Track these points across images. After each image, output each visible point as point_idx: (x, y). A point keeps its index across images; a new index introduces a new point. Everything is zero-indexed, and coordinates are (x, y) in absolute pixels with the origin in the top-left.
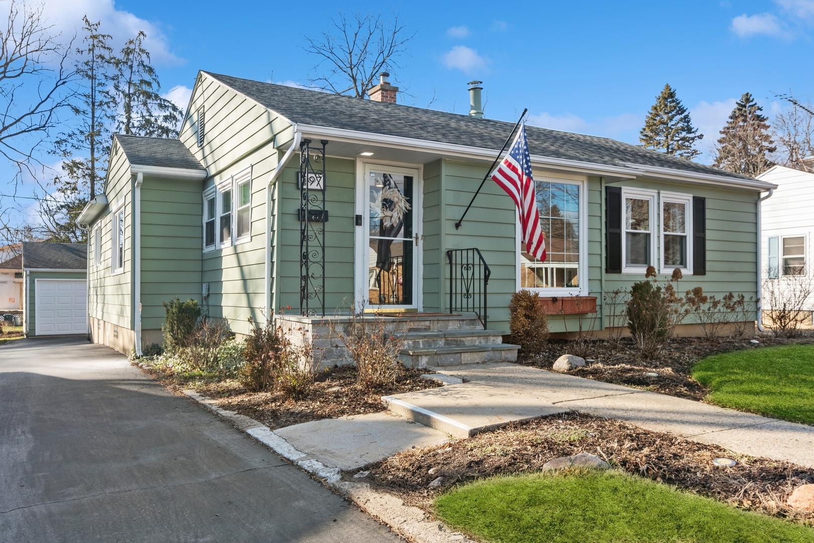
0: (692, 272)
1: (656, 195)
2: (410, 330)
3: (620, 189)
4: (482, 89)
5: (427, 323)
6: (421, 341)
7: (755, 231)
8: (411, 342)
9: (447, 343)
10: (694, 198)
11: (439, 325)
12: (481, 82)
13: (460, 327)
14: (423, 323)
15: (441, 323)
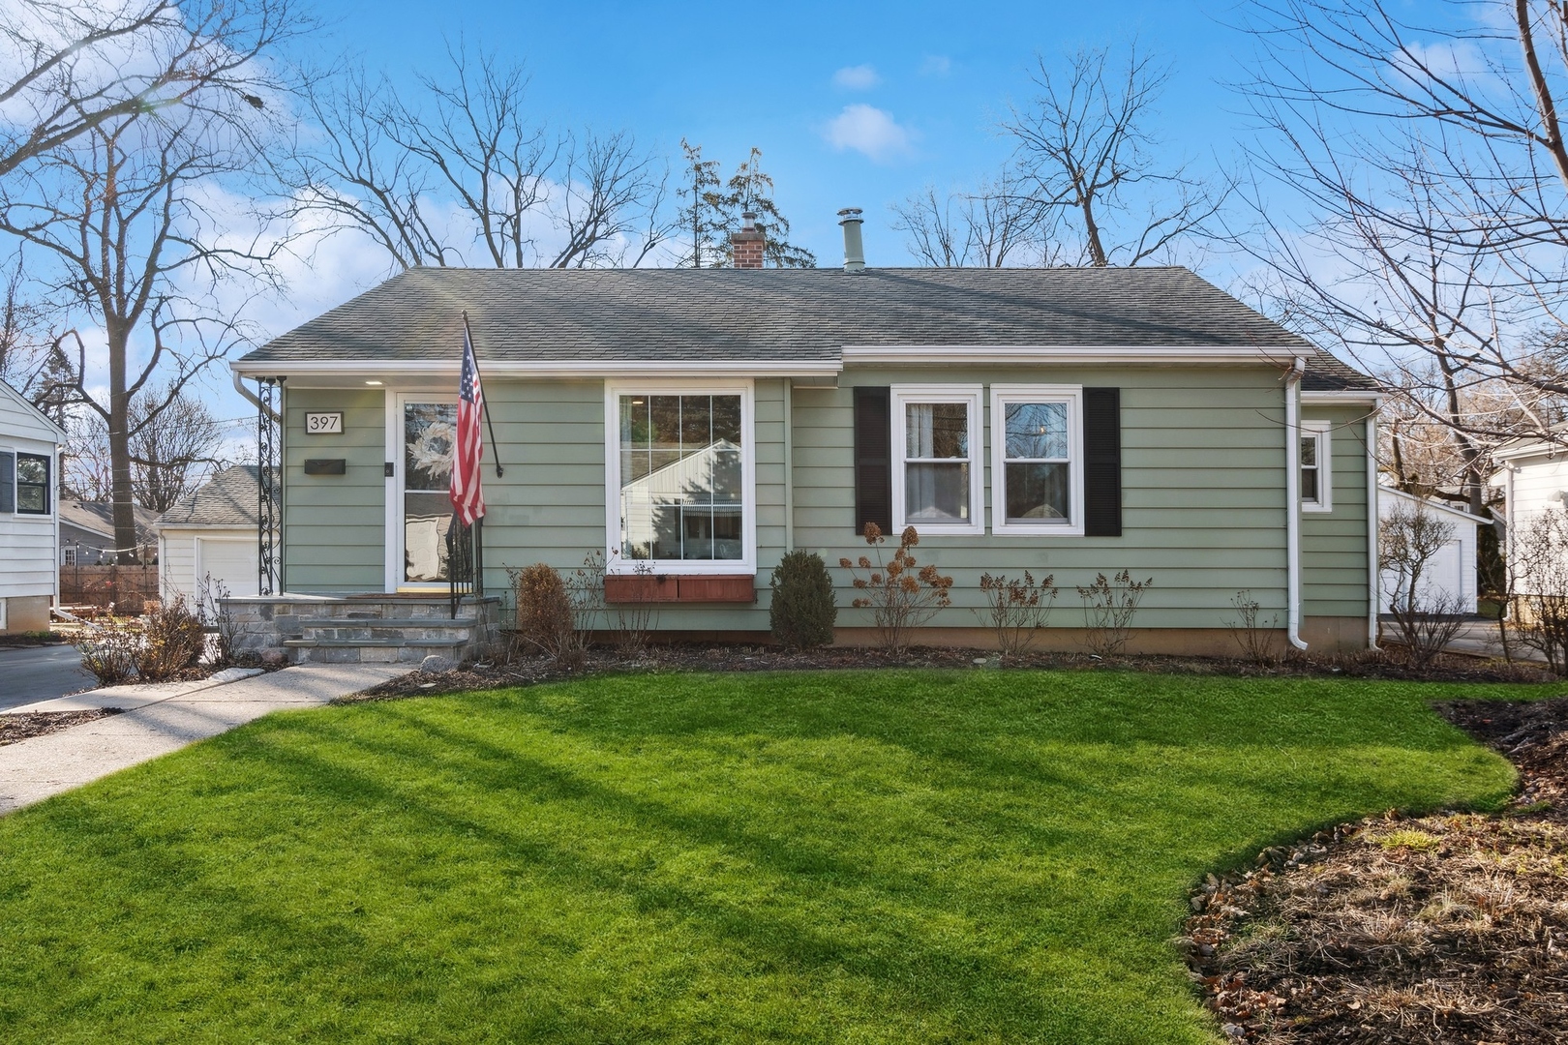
0: (1081, 531)
1: (980, 394)
2: (351, 616)
3: (887, 390)
4: (862, 222)
5: (378, 608)
6: (336, 630)
7: (1282, 445)
8: (320, 631)
9: (375, 635)
10: (1086, 391)
11: (396, 611)
12: (860, 211)
13: (430, 615)
14: (371, 607)
15: (399, 609)
